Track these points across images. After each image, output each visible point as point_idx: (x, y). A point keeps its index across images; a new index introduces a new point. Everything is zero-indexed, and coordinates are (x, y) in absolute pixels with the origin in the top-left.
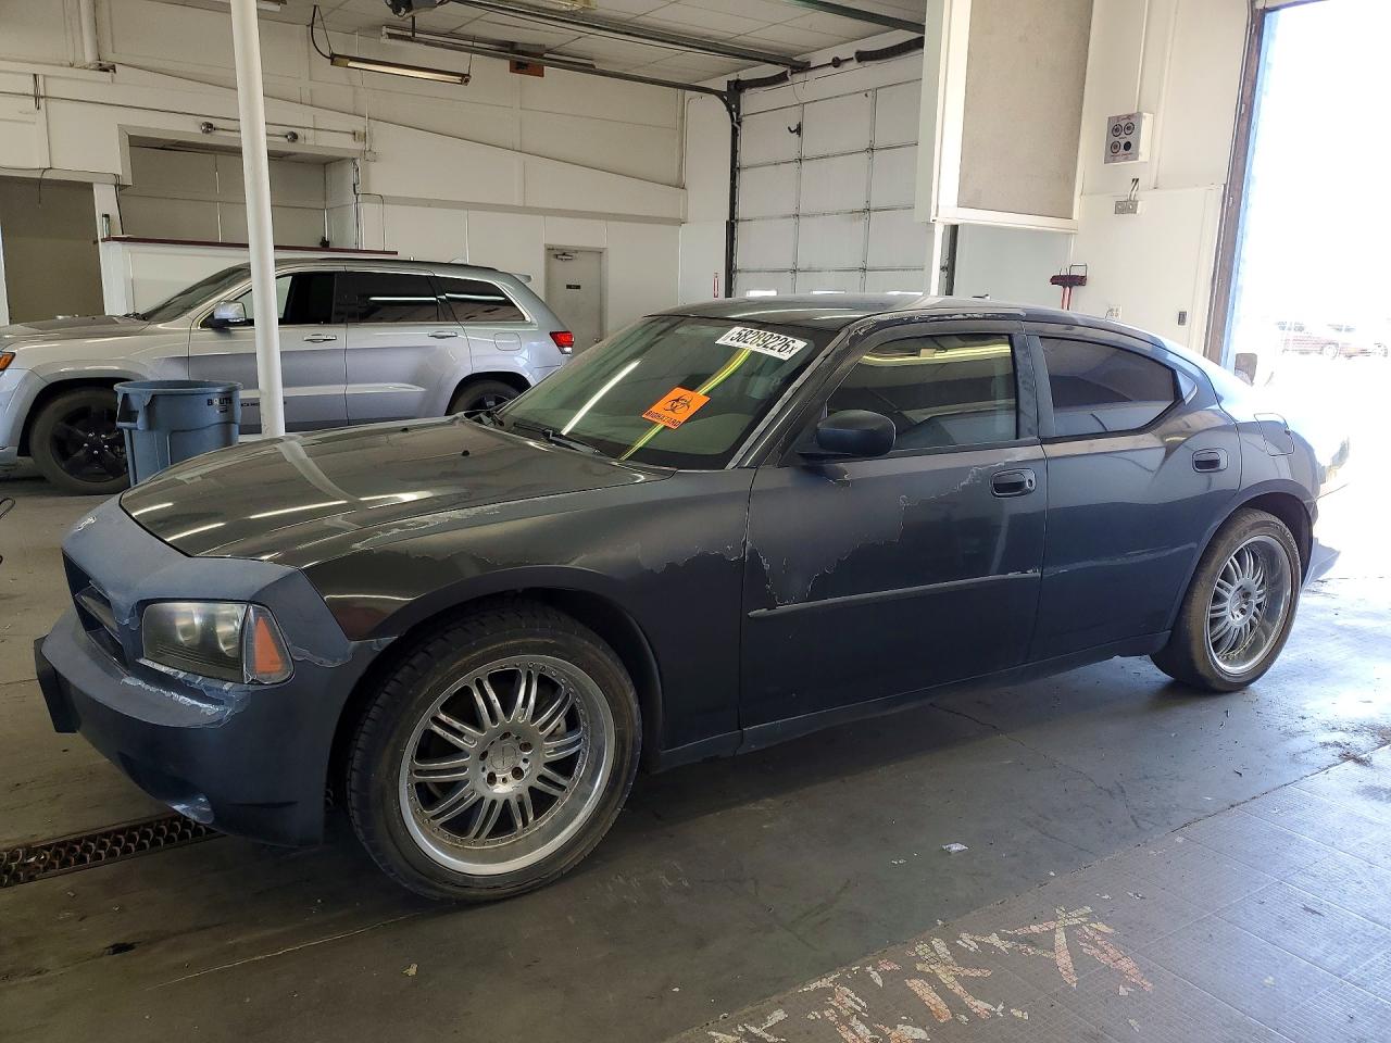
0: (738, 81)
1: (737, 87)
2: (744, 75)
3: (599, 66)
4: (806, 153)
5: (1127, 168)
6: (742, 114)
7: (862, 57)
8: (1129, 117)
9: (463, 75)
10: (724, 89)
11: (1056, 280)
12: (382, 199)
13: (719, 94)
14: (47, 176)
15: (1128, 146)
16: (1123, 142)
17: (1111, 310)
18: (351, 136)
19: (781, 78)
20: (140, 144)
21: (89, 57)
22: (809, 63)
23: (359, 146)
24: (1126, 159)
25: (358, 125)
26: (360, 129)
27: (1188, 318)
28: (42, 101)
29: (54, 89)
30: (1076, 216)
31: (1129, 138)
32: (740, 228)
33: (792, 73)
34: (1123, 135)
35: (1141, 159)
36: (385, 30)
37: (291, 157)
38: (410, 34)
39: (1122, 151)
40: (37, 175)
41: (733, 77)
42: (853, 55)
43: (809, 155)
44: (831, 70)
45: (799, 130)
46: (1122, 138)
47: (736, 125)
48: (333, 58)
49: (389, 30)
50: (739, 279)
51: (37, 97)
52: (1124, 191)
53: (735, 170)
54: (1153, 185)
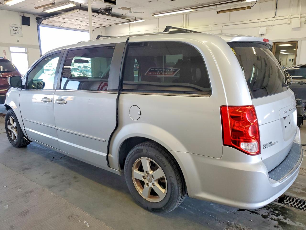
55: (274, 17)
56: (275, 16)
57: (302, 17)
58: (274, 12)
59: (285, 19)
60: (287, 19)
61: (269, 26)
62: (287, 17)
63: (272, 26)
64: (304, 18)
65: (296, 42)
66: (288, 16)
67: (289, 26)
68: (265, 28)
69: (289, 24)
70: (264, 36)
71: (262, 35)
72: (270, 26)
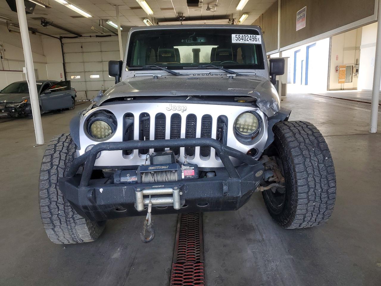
2: (63, 36)
4: (84, 51)
6: (62, 43)
7: (97, 36)
10: (59, 37)
12: (7, 60)
13: (59, 39)
18: (1, 46)
23: (2, 48)
26: (2, 44)
32: (66, 65)
33: (79, 37)
36: (12, 24)
41: (61, 36)
42: (95, 36)
44: (90, 37)
45: (82, 47)
47: (62, 45)
48: (10, 31)
50: (68, 75)
53: (63, 54)
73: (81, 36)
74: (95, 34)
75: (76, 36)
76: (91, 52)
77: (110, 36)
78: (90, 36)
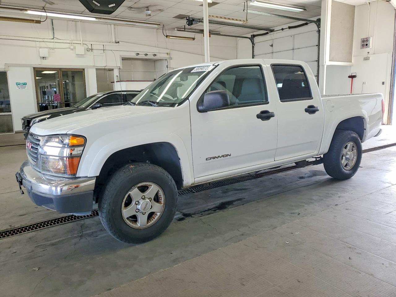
0: (254, 35)
1: (254, 36)
2: (255, 33)
3: (221, 34)
4: (274, 51)
5: (366, 50)
6: (254, 43)
7: (290, 28)
8: (367, 38)
9: (194, 38)
10: (250, 37)
11: (349, 77)
13: (249, 38)
14: (106, 68)
15: (367, 45)
16: (365, 44)
17: (364, 83)
18: (167, 54)
19: (267, 33)
20: (124, 59)
21: (114, 40)
22: (274, 30)
23: (168, 56)
24: (367, 48)
25: (168, 51)
26: (168, 52)
27: (385, 84)
28: (105, 51)
29: (107, 48)
30: (353, 62)
31: (367, 43)
33: (270, 32)
34: (365, 42)
35: (370, 47)
36: (176, 29)
37: (151, 60)
38: (184, 30)
39: (365, 46)
40: (104, 68)
41: (252, 34)
42: (288, 27)
43: (275, 51)
44: (281, 31)
45: (272, 46)
46: (365, 43)
47: (253, 45)
48: (167, 36)
49: (177, 29)
51: (104, 50)
52: (366, 55)
53: (253, 56)
54: (373, 53)
55: (53, 39)
56: (54, 37)
57: (83, 44)
58: (51, 33)
59: (66, 43)
60: (69, 43)
61: (49, 48)
62: (68, 42)
63: (53, 48)
64: (86, 46)
65: (82, 70)
66: (70, 40)
67: (72, 51)
68: (47, 49)
69: (72, 49)
70: (45, 59)
71: (43, 57)
72: (51, 48)
73: (272, 31)
74: (287, 26)
75: (265, 32)
76: (281, 51)
77: (306, 24)
78: (282, 29)
